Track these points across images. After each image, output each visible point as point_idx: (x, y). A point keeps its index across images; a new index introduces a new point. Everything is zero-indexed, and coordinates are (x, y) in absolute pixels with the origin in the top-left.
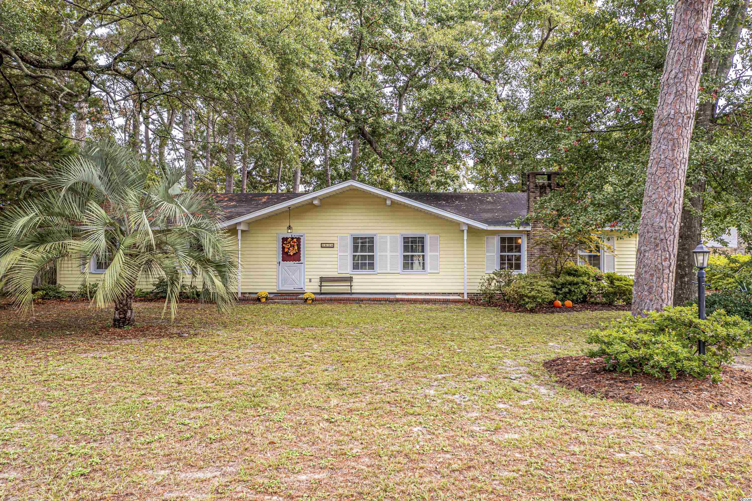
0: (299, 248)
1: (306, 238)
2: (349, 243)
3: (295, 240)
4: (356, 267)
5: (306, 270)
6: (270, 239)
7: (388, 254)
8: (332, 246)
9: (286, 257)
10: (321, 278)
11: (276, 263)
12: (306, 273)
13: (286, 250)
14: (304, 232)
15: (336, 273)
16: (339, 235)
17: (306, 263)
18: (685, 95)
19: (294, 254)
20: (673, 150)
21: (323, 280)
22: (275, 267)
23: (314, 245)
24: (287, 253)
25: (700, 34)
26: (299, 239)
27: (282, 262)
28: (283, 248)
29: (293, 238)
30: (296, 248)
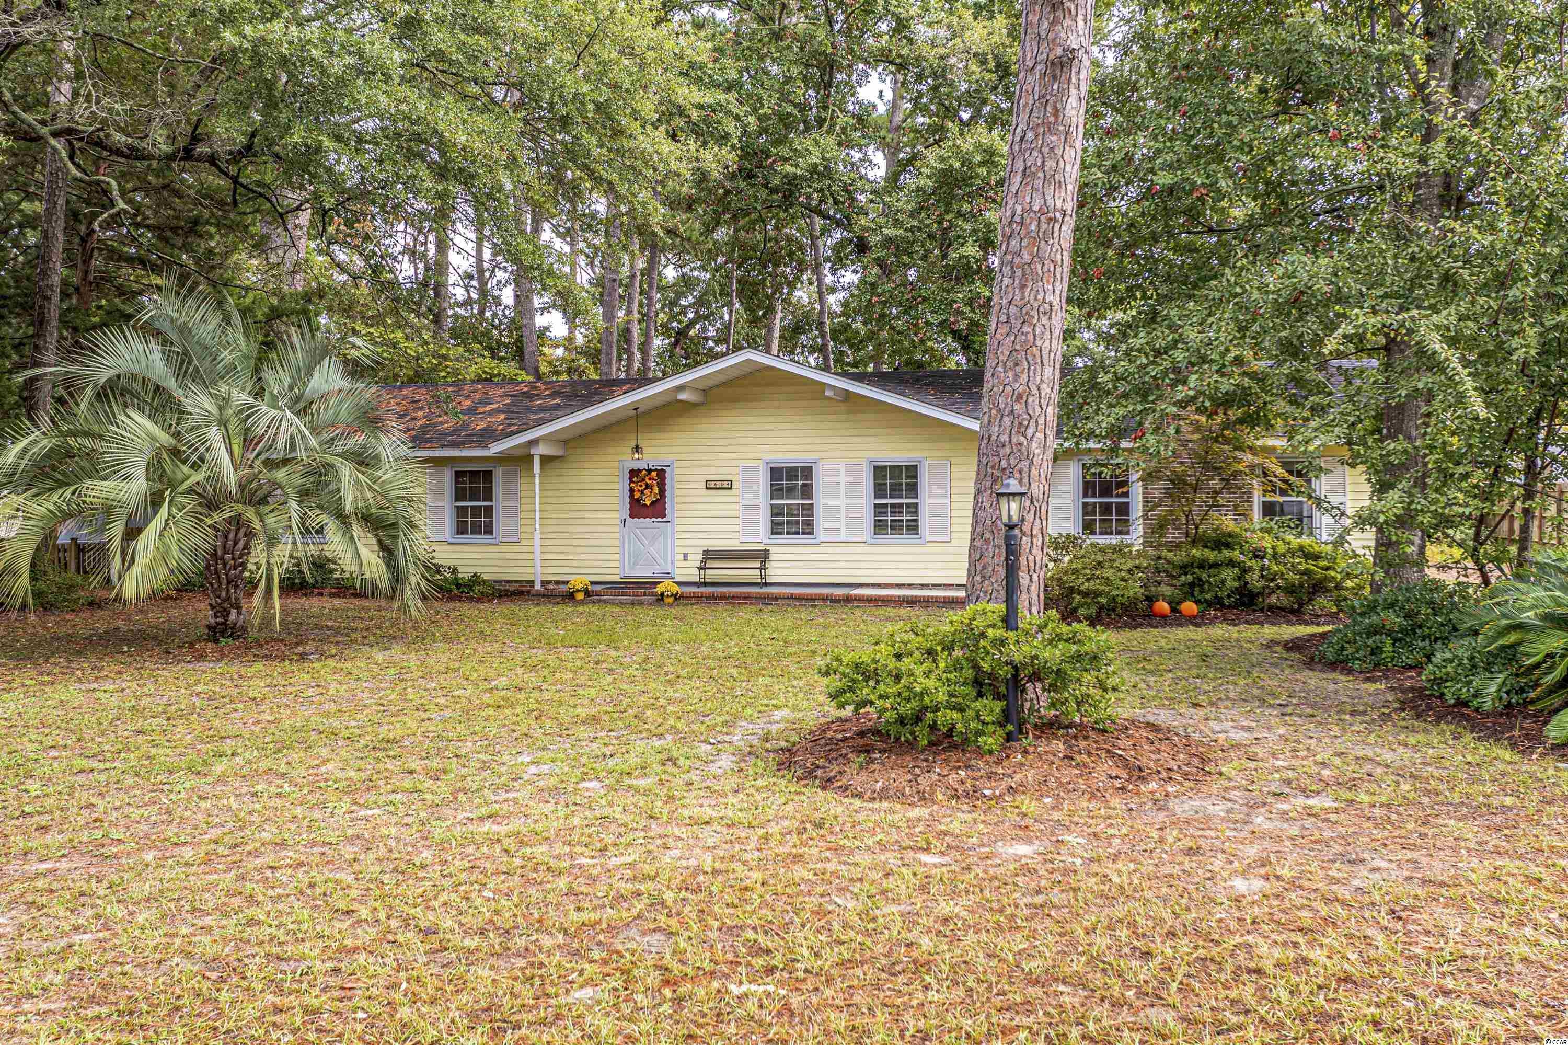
0: (662, 492)
1: (677, 471)
2: (763, 482)
3: (654, 474)
4: (776, 528)
5: (677, 535)
6: (609, 472)
7: (843, 501)
8: (727, 486)
9: (637, 509)
10: (706, 552)
11: (618, 521)
12: (677, 543)
13: (637, 495)
14: (672, 457)
15: (737, 543)
16: (741, 463)
17: (677, 521)
18: (1041, 174)
19: (653, 503)
20: (1023, 287)
21: (709, 555)
22: (617, 529)
23: (692, 485)
24: (638, 500)
25: (1059, 51)
26: (661, 473)
27: (628, 519)
28: (632, 491)
29: (649, 471)
30: (656, 490)
